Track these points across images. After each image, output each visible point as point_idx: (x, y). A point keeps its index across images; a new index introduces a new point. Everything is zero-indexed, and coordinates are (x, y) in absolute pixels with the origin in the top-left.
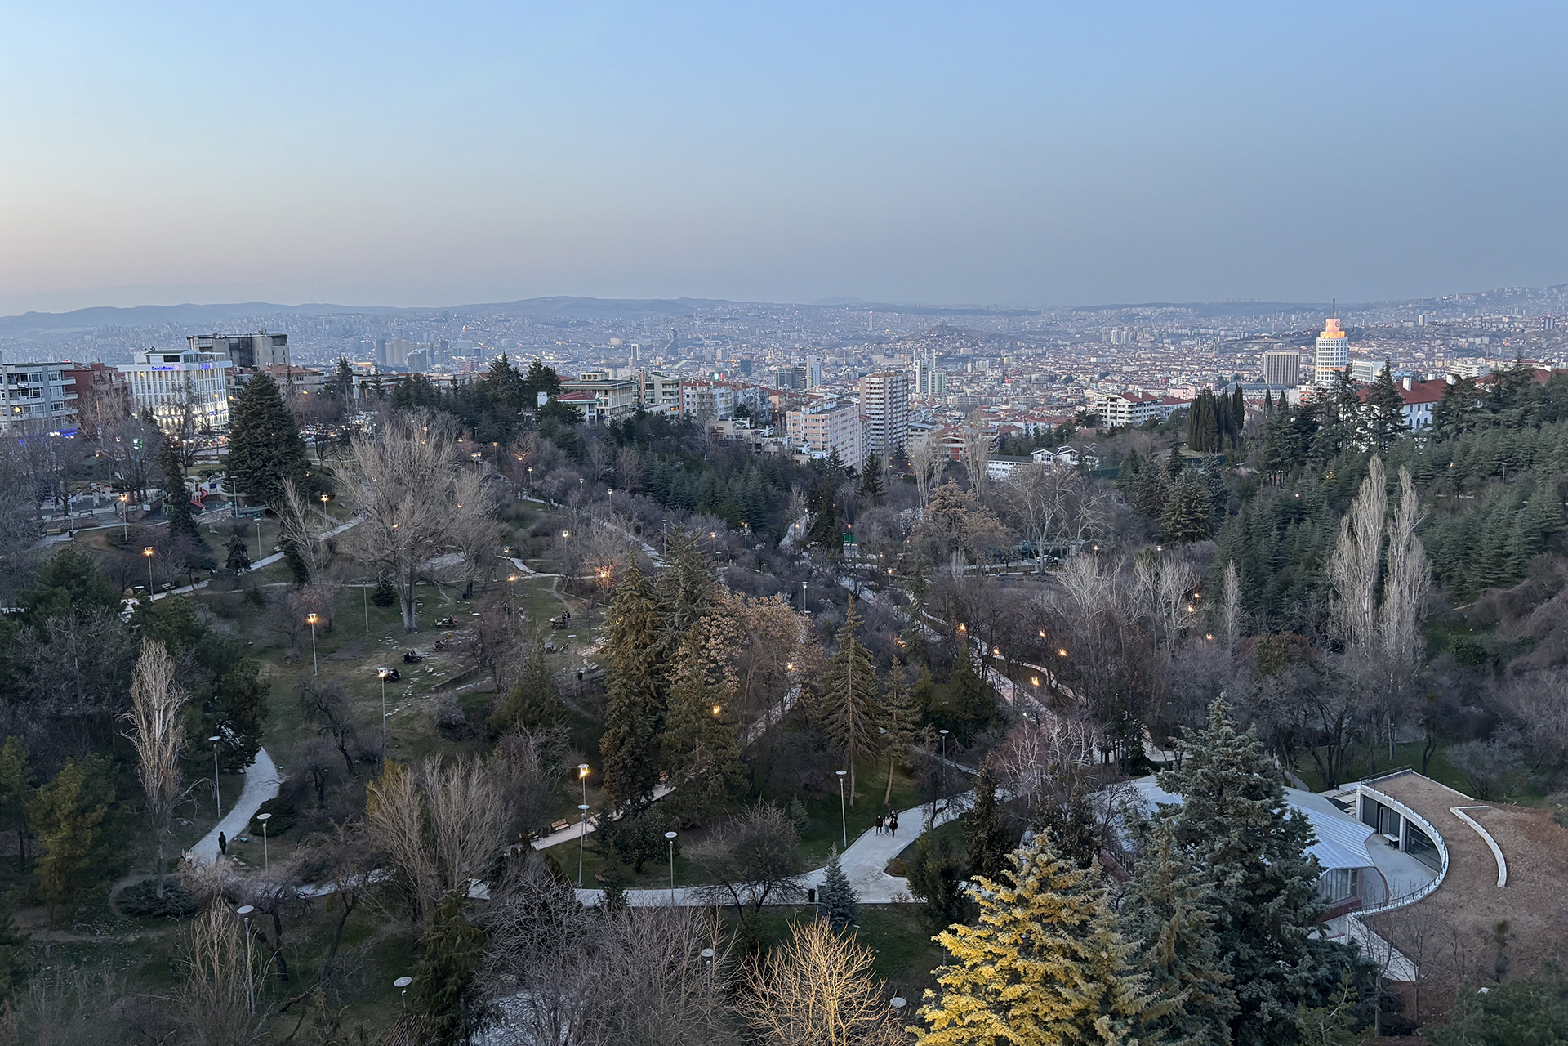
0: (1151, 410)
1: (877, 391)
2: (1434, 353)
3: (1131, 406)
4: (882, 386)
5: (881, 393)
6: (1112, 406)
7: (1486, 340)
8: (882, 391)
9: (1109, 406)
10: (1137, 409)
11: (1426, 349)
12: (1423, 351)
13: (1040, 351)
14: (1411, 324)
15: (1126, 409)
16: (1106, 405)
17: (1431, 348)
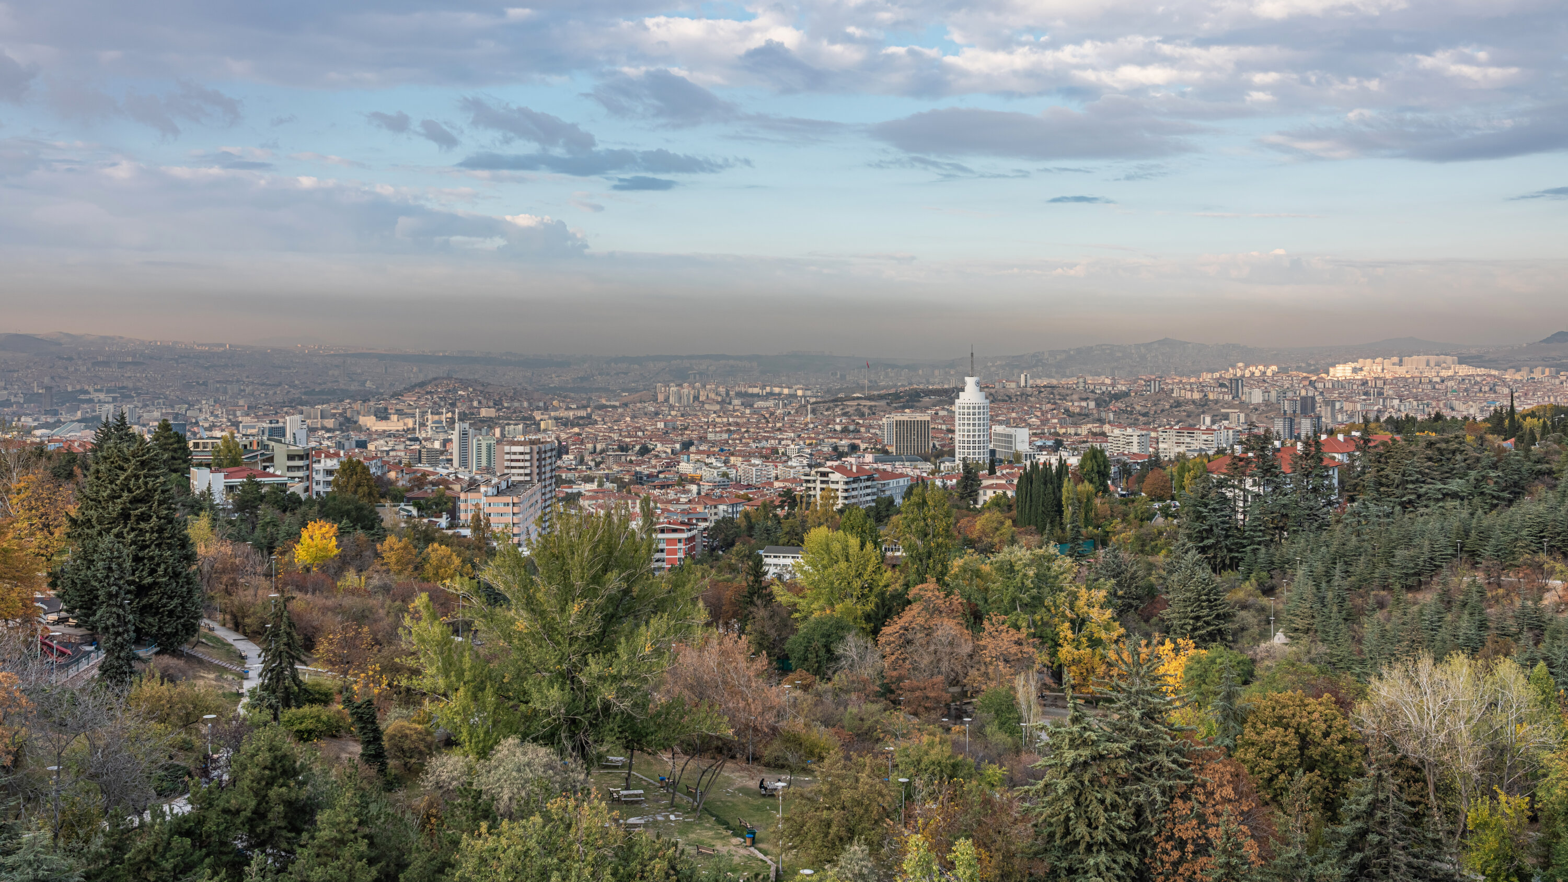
0: (867, 487)
1: (521, 464)
2: (1048, 420)
3: (847, 483)
4: (528, 457)
5: (525, 468)
6: (822, 482)
7: (1092, 405)
8: (528, 464)
9: (818, 482)
10: (855, 486)
11: (1039, 414)
12: (1037, 417)
13: (582, 413)
14: (1013, 385)
15: (841, 486)
16: (814, 481)
17: (1044, 413)
